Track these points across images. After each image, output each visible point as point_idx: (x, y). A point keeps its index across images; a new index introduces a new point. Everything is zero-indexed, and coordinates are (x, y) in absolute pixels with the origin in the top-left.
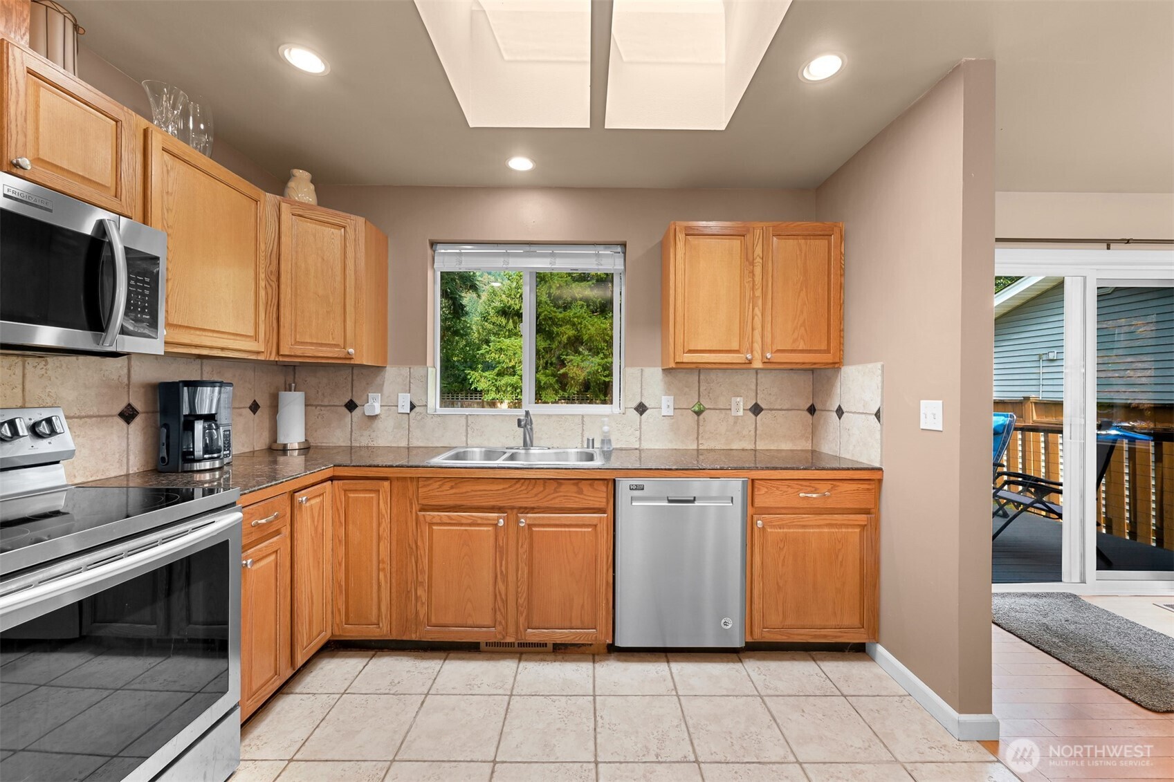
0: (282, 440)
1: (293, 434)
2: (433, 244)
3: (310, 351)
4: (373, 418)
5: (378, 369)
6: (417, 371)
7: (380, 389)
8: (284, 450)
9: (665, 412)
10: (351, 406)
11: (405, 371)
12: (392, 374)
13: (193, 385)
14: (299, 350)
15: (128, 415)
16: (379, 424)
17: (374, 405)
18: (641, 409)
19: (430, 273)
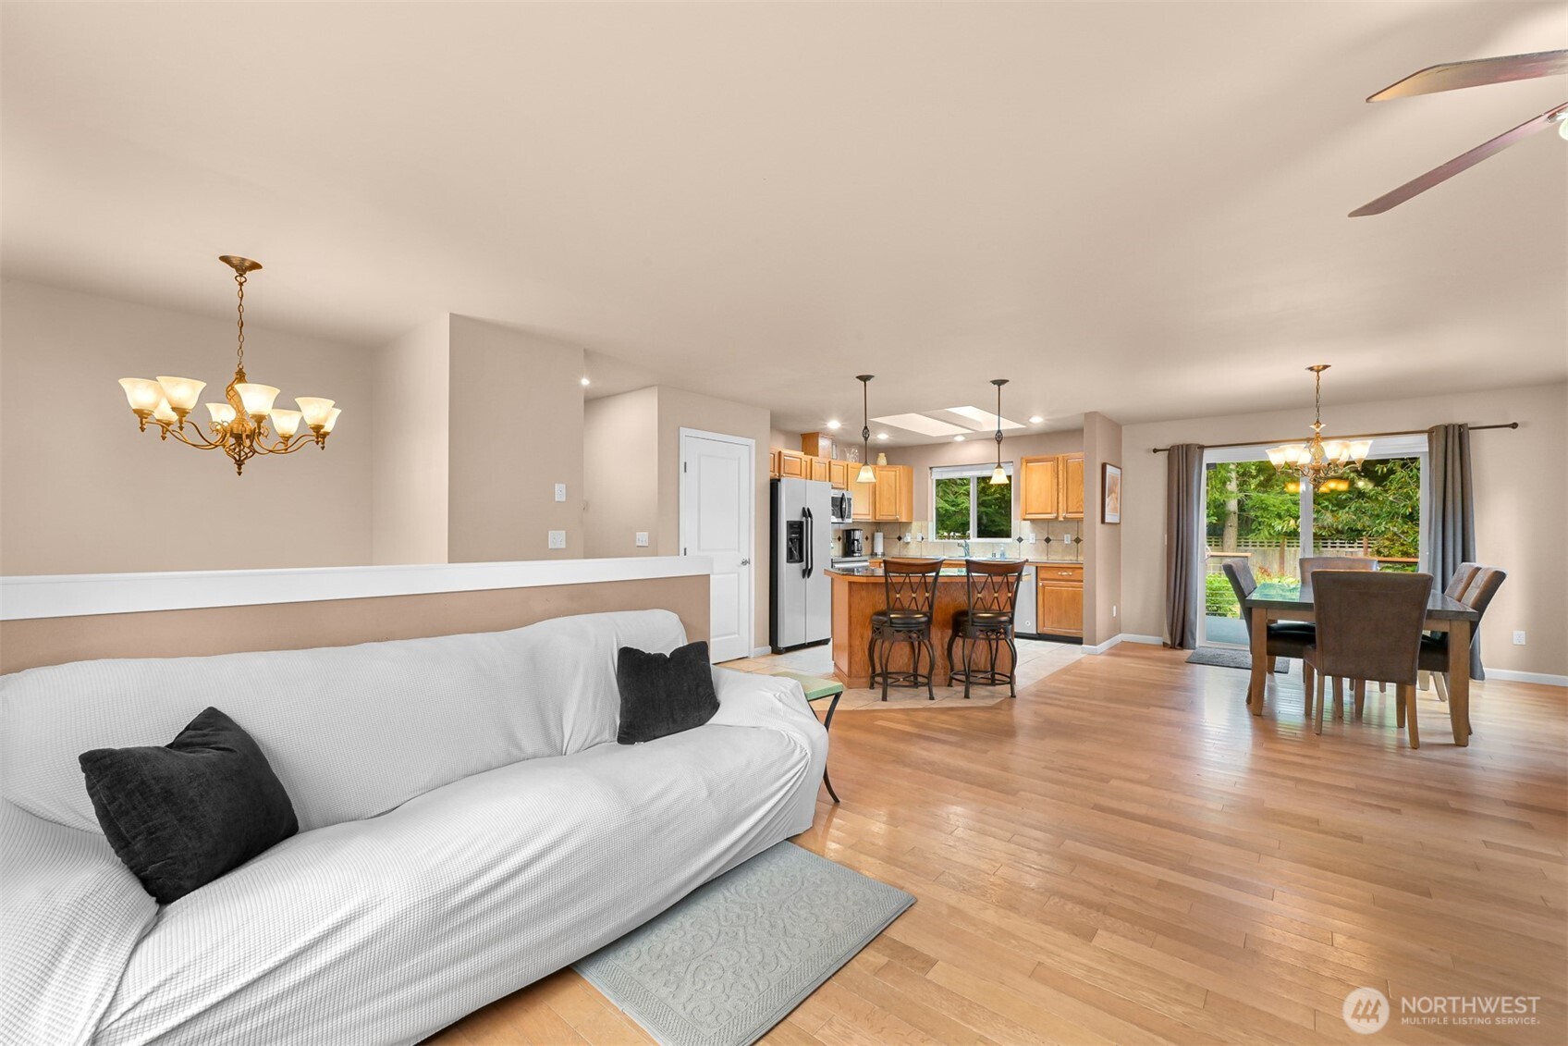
0: (875, 551)
1: (879, 549)
2: (931, 468)
3: (884, 518)
4: (908, 543)
5: (911, 523)
6: (924, 523)
7: (910, 531)
8: (876, 554)
9: (1031, 541)
10: (900, 538)
11: (919, 523)
12: (915, 525)
13: (854, 530)
14: (882, 518)
15: (839, 539)
16: (910, 546)
17: (908, 538)
18: (1020, 540)
19: (929, 480)
